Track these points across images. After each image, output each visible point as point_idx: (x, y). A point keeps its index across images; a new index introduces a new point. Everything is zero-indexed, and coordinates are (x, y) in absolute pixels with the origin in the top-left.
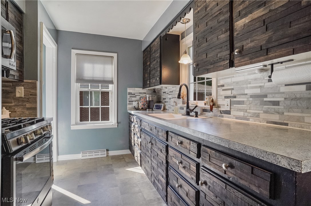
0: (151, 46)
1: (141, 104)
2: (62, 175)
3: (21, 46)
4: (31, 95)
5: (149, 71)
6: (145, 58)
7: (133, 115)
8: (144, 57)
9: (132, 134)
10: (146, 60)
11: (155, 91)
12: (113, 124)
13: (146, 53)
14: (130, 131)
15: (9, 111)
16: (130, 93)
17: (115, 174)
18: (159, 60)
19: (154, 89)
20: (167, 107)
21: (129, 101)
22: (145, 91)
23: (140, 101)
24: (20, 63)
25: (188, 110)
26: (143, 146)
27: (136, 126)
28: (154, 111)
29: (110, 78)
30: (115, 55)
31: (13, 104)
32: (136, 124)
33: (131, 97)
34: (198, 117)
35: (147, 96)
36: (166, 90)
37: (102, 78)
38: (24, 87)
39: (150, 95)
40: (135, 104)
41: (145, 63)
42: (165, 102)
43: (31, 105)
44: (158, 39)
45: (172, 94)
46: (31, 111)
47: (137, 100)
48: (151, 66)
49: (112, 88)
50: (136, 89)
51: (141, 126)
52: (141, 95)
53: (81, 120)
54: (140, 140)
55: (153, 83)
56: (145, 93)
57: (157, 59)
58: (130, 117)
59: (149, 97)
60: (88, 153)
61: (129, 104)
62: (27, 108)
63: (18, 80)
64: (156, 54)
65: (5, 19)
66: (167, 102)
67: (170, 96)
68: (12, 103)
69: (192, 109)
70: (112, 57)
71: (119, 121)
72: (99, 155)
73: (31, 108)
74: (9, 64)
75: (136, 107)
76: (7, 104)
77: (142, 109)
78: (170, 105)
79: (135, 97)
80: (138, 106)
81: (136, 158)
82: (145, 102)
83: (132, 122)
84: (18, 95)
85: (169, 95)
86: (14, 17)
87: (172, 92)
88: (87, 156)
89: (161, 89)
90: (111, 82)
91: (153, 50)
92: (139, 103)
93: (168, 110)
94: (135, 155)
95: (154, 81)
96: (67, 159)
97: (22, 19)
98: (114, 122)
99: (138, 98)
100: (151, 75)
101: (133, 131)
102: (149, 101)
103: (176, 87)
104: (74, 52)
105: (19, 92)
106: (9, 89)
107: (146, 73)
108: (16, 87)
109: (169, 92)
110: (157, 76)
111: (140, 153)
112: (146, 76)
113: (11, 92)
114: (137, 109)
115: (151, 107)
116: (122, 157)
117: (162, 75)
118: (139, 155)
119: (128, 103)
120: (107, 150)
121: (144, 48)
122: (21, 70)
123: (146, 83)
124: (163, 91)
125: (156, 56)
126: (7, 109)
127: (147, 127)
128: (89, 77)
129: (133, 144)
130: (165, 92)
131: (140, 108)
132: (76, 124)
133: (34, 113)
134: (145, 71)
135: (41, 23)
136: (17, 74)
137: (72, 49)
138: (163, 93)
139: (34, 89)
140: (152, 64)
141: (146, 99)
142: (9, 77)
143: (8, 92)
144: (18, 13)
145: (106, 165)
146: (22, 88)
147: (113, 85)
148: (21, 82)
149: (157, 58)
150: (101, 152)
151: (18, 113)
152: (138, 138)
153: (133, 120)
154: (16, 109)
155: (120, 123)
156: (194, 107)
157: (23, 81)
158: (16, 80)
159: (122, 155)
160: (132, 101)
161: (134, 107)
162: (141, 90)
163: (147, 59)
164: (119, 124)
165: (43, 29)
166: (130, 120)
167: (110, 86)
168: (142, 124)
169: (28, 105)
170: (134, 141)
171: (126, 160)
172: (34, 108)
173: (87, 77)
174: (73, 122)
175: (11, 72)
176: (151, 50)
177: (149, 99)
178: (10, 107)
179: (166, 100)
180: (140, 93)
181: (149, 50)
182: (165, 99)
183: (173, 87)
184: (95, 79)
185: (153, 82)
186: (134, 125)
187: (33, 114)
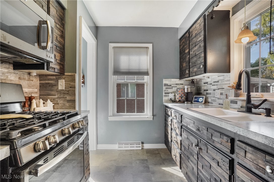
0: (191, 30)
1: (178, 96)
2: (99, 166)
3: (62, 40)
4: (70, 87)
5: (187, 59)
6: (182, 47)
7: (170, 108)
8: (180, 46)
9: (169, 128)
10: (183, 48)
11: (194, 81)
12: (148, 116)
13: (184, 39)
14: (166, 126)
15: (53, 103)
16: (166, 85)
17: (150, 173)
18: (202, 44)
19: (193, 80)
20: (210, 100)
21: (165, 93)
22: (182, 81)
23: (178, 93)
24: (61, 56)
25: (249, 105)
26: (184, 146)
27: (175, 121)
28: (193, 104)
29: (146, 69)
30: (150, 46)
31: (56, 97)
32: (174, 119)
33: (167, 88)
34: (271, 116)
35: (185, 87)
36: (208, 80)
37: (137, 69)
38: (65, 80)
39: (189, 87)
40: (171, 96)
41: (182, 52)
42: (207, 94)
43: (71, 97)
44: (202, 19)
45: (217, 85)
46: (71, 104)
47: (174, 92)
48: (191, 53)
49: (147, 80)
50: (173, 80)
51: (181, 122)
52: (178, 87)
53: (118, 112)
54: (179, 138)
55: (193, 73)
56: (182, 84)
57: (200, 44)
58: (166, 110)
59: (187, 88)
60: (124, 144)
61: (164, 96)
62: (67, 101)
63: (58, 73)
64: (198, 39)
65: (46, 12)
66: (210, 94)
67: (215, 87)
68: (56, 95)
69: (258, 104)
70: (147, 48)
71: (154, 114)
72: (134, 147)
73: (70, 100)
74: (46, 56)
75: (172, 99)
76: (52, 97)
77: (180, 101)
78: (214, 97)
79: (172, 88)
80: (175, 98)
81: (174, 157)
82: (183, 94)
83: (169, 116)
84: (60, 88)
85: (213, 85)
86: (55, 11)
87: (218, 82)
88: (122, 147)
89: (201, 80)
90: (147, 73)
91: (194, 35)
92: (176, 94)
93: (212, 103)
94: (173, 153)
95: (195, 69)
96: (105, 148)
97: (64, 14)
98: (149, 115)
99: (174, 89)
100: (191, 64)
101: (170, 126)
102: (188, 93)
103: (224, 75)
104: (112, 45)
105: (61, 85)
106: (53, 82)
107: (184, 62)
108: (59, 80)
109: (212, 82)
110: (199, 63)
111: (179, 153)
112: (184, 65)
113: (55, 85)
114: (174, 101)
115: (189, 99)
116: (157, 152)
117: (208, 61)
118: (178, 155)
119: (164, 94)
120: (143, 143)
121: (180, 35)
122: (62, 63)
123: (184, 73)
124: (204, 81)
125: (198, 40)
126: (51, 102)
127: (192, 125)
128: (125, 69)
129: (170, 140)
130: (207, 83)
131: (177, 100)
132: (114, 115)
133: (73, 105)
134: (182, 60)
135: (80, 17)
136: (57, 67)
137: (109, 43)
138: (204, 83)
139: (73, 82)
140: (193, 50)
141: (184, 91)
142: (49, 70)
143: (53, 85)
144: (60, 8)
145: (141, 160)
146: (63, 81)
147: (149, 76)
148: (63, 75)
149: (199, 42)
150: (136, 145)
151: (60, 105)
152: (177, 134)
153: (170, 114)
154: (59, 101)
155: (155, 115)
156: (261, 102)
157: (64, 75)
158: (56, 72)
159: (157, 150)
160: (168, 93)
161: (171, 99)
162: (177, 81)
163: (185, 47)
164: (154, 117)
165: (82, 23)
166: (166, 113)
167: (146, 77)
168: (184, 121)
169: (68, 98)
170: (171, 137)
171: (162, 156)
172: (73, 100)
173: (123, 69)
174: (110, 113)
175: (51, 65)
176: (191, 35)
177: (187, 91)
178: (54, 99)
179: (208, 92)
180: (176, 84)
181: (188, 36)
182: (207, 90)
183: (218, 76)
184: (131, 71)
185: (194, 71)
186: (171, 120)
187: (72, 107)
